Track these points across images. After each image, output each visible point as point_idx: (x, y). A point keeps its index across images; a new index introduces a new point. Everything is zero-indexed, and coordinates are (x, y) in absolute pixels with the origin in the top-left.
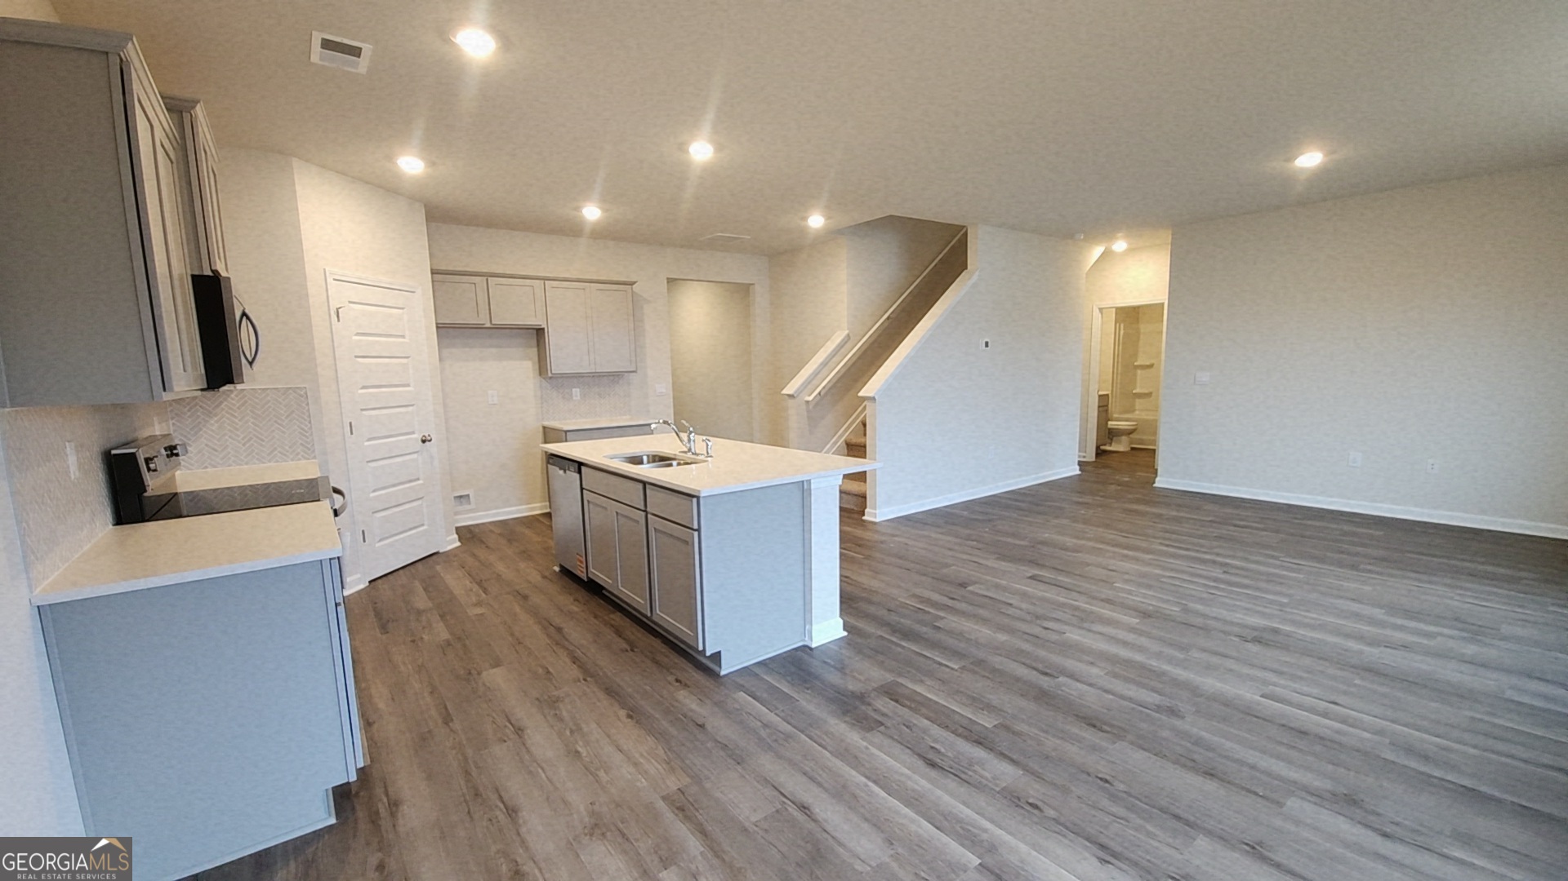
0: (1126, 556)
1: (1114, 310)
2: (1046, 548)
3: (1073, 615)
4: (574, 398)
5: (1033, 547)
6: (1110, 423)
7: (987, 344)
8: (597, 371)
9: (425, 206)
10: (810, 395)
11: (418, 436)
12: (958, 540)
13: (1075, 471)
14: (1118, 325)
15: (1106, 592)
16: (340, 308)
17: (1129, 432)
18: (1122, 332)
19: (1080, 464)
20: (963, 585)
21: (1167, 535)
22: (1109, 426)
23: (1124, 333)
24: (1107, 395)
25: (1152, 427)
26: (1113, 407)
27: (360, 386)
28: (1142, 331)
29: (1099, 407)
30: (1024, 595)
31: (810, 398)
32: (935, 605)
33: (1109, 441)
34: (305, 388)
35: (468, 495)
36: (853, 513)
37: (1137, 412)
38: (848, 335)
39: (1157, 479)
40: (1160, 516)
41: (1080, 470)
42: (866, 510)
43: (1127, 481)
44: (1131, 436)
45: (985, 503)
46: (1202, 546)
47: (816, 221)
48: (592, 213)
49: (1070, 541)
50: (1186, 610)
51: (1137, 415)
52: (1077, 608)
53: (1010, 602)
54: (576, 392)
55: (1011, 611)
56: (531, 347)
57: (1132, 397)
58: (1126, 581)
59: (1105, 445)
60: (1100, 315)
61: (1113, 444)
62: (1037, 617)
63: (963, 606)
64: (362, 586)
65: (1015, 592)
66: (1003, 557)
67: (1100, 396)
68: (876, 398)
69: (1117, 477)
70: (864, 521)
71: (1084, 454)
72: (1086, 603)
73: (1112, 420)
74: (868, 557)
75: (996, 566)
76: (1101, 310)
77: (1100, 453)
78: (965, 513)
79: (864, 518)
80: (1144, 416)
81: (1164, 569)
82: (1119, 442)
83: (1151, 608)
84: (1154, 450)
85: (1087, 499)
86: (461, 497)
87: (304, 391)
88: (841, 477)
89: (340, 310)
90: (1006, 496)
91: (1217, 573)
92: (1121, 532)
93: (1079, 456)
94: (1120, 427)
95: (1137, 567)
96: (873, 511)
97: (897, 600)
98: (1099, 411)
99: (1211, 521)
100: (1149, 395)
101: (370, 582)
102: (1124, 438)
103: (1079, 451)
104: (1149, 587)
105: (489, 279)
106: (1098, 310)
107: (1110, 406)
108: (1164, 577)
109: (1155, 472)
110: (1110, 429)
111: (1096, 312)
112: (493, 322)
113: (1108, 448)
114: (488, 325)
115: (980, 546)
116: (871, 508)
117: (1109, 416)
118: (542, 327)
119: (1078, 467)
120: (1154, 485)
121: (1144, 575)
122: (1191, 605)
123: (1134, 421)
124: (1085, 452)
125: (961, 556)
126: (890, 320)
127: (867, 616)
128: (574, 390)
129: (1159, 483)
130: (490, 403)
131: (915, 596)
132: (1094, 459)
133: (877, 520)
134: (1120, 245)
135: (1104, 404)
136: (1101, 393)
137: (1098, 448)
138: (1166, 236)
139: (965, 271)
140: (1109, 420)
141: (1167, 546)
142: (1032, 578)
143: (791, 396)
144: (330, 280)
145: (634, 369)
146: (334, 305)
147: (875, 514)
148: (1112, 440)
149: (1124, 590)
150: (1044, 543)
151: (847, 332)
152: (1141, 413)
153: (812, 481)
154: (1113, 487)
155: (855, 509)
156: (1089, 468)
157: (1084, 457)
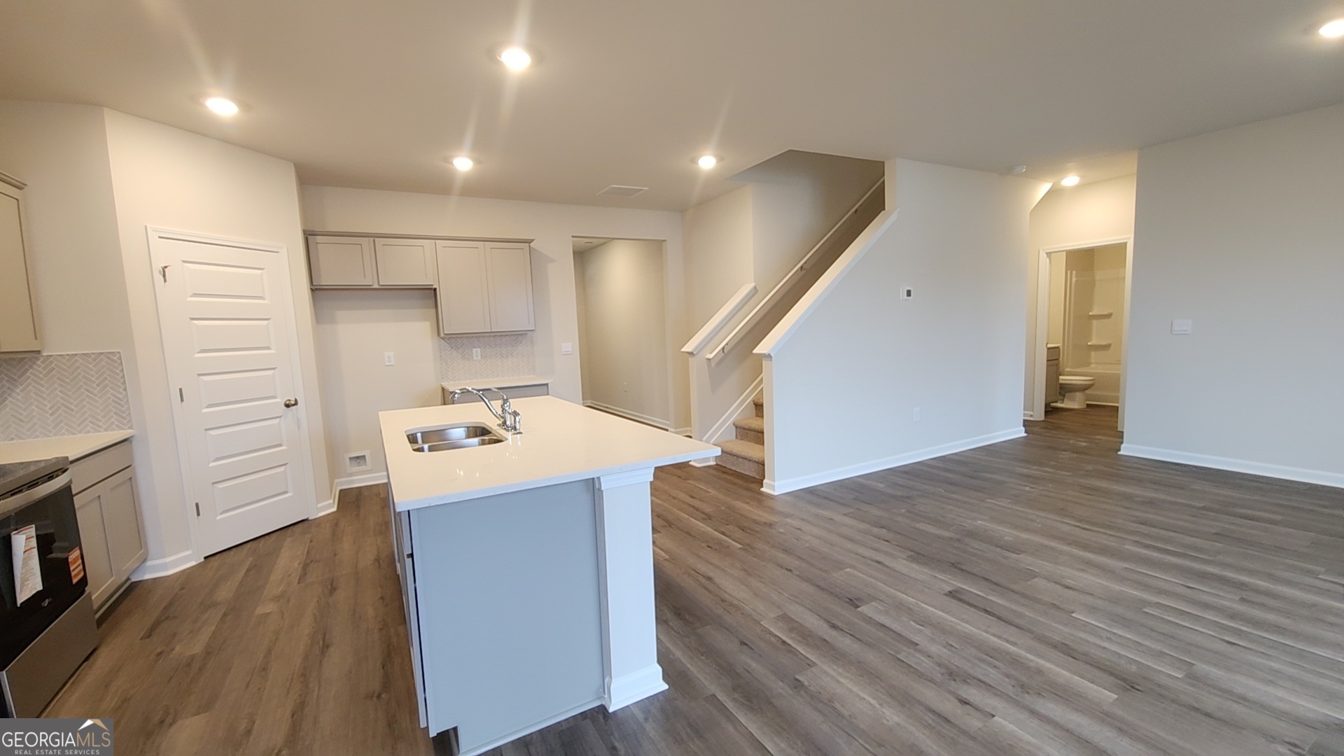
0: (1089, 563)
1: (1065, 253)
2: (976, 544)
3: (1008, 676)
4: (475, 358)
5: (959, 540)
6: (1061, 377)
7: (909, 293)
8: (493, 330)
9: (295, 165)
10: (711, 353)
11: (281, 401)
12: (863, 526)
13: (1020, 432)
14: (1069, 272)
15: (1058, 630)
16: (166, 267)
17: (1083, 388)
18: (1074, 279)
19: (1027, 424)
20: (854, 603)
21: (1143, 528)
22: (1061, 382)
23: (1076, 281)
24: (1058, 348)
25: (1114, 383)
26: (1066, 361)
27: (199, 350)
28: (1097, 278)
29: (1048, 361)
30: (938, 627)
31: (710, 356)
32: (806, 635)
33: (1061, 398)
34: (119, 353)
35: (364, 457)
36: (753, 482)
37: (1093, 366)
38: (755, 287)
39: (1123, 446)
40: (1129, 497)
41: (1026, 432)
42: (765, 481)
43: (1085, 447)
44: (1087, 392)
45: (907, 473)
46: (1200, 550)
47: (707, 162)
48: (463, 164)
49: (1008, 533)
50: (1193, 678)
51: (1094, 368)
52: (1015, 662)
53: (916, 639)
54: (477, 352)
55: (915, 659)
56: (430, 308)
57: (1085, 350)
58: (1092, 610)
59: (1056, 402)
60: (1048, 260)
61: (1065, 401)
62: (952, 674)
63: (844, 643)
64: (193, 563)
65: (925, 621)
66: (918, 557)
67: (1049, 349)
68: (772, 355)
69: (1071, 442)
70: (762, 494)
71: (1031, 413)
72: (1029, 650)
73: (1063, 375)
74: (748, 548)
75: (905, 571)
76: (1049, 254)
77: (1050, 410)
78: (881, 486)
79: (762, 489)
80: (1100, 370)
81: (1146, 587)
82: (1073, 400)
83: (1134, 668)
84: (1117, 408)
85: (1034, 471)
86: (358, 458)
87: (118, 355)
88: (653, 468)
89: (166, 270)
90: (934, 463)
91: (1229, 600)
92: (1080, 521)
93: (1025, 415)
94: (1074, 382)
95: (1104, 583)
96: (772, 483)
97: (758, 623)
98: (1048, 366)
99: (1203, 508)
100: (1107, 347)
101: (206, 558)
102: (1079, 395)
103: (1024, 410)
104: (1126, 623)
105: (376, 239)
106: (1045, 255)
107: (1061, 359)
108: (1150, 604)
109: (1120, 435)
110: (1061, 384)
111: (1043, 255)
112: (381, 283)
113: (1059, 405)
114: (376, 286)
115: (890, 536)
116: (768, 479)
117: (1061, 369)
118: (434, 287)
119: (1023, 429)
120: (1119, 453)
121: (1115, 599)
122: (1202, 667)
123: (1091, 376)
124: (1033, 411)
125: (862, 550)
126: (804, 272)
127: (707, 652)
128: (474, 350)
129: (1126, 450)
130: (387, 364)
131: (785, 618)
132: (1042, 418)
133: (776, 493)
134: (1071, 180)
135: (1054, 357)
136: (1049, 346)
137: (1047, 405)
138: (1131, 164)
139: (883, 212)
140: (1060, 375)
141: (1147, 547)
142: (951, 594)
143: (691, 354)
144: (153, 237)
145: (533, 329)
146: (158, 266)
147: (774, 486)
148: (1064, 396)
149: (1085, 626)
150: (972, 534)
151: (753, 285)
152: (1097, 366)
153: (601, 478)
154: (1067, 455)
155: (757, 477)
156: (1036, 429)
157: (1031, 416)
